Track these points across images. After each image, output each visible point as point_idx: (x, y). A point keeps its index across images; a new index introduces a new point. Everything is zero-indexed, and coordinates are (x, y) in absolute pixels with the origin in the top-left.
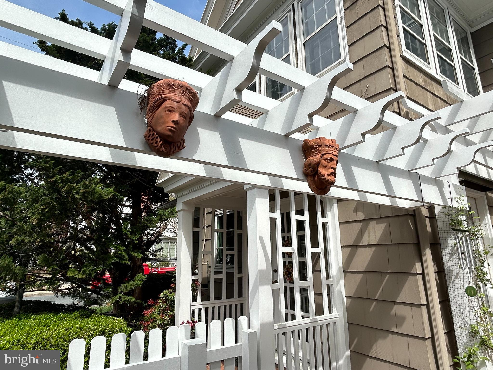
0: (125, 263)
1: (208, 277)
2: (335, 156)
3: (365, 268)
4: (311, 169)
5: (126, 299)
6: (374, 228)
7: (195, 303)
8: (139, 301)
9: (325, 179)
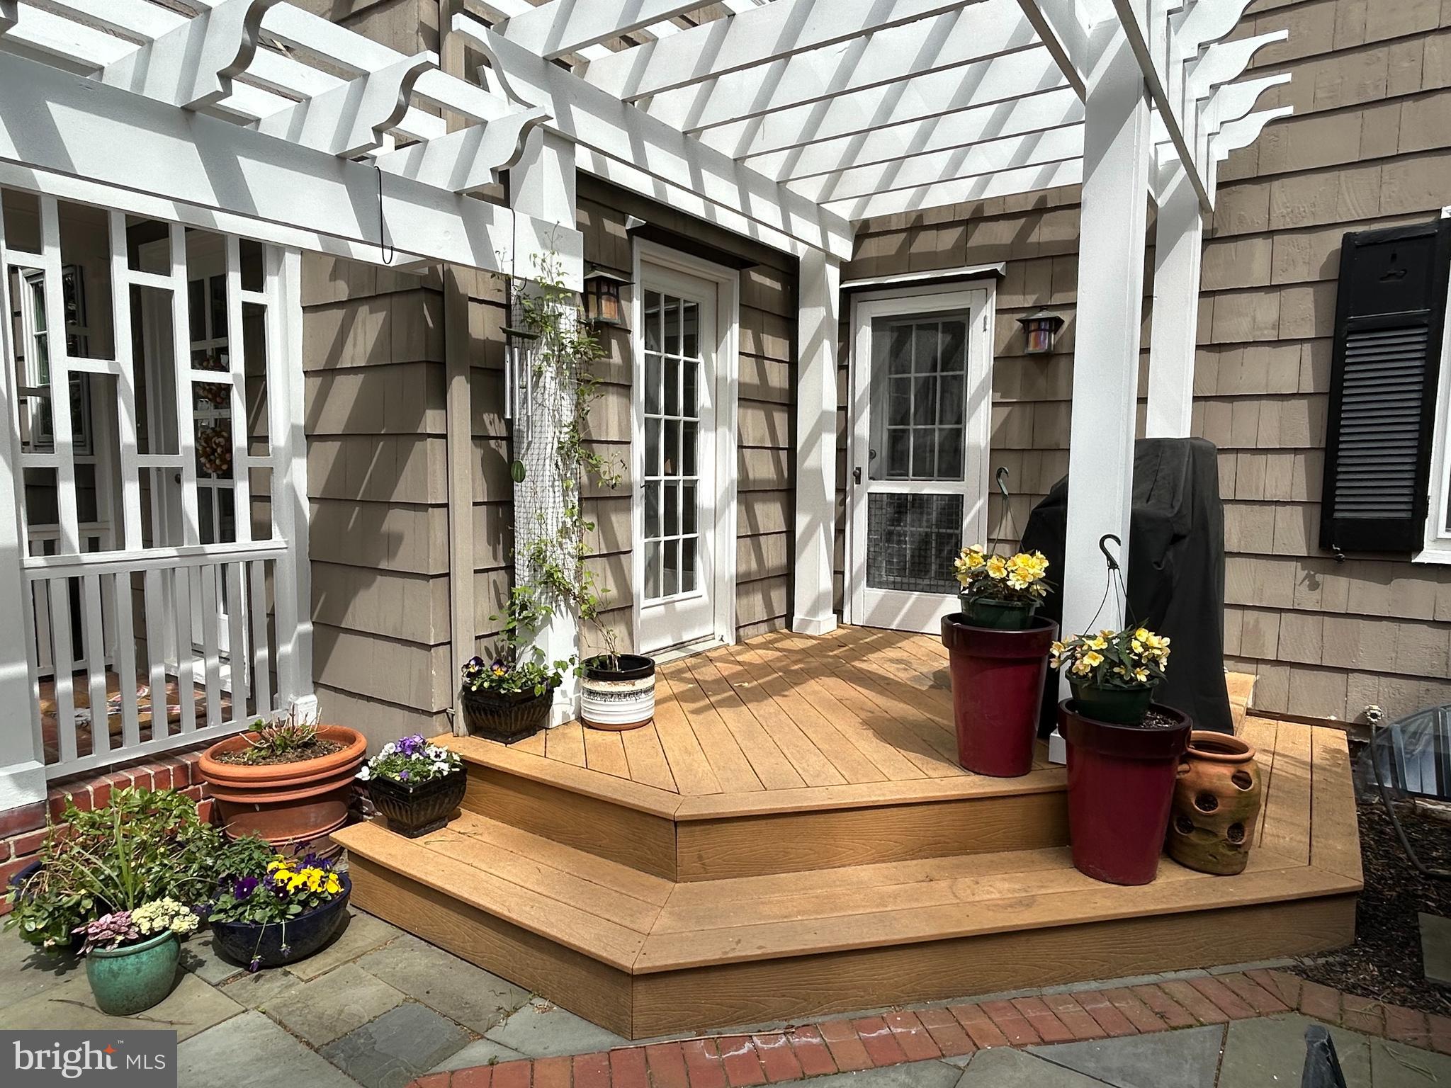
3: (343, 427)
6: (364, 323)
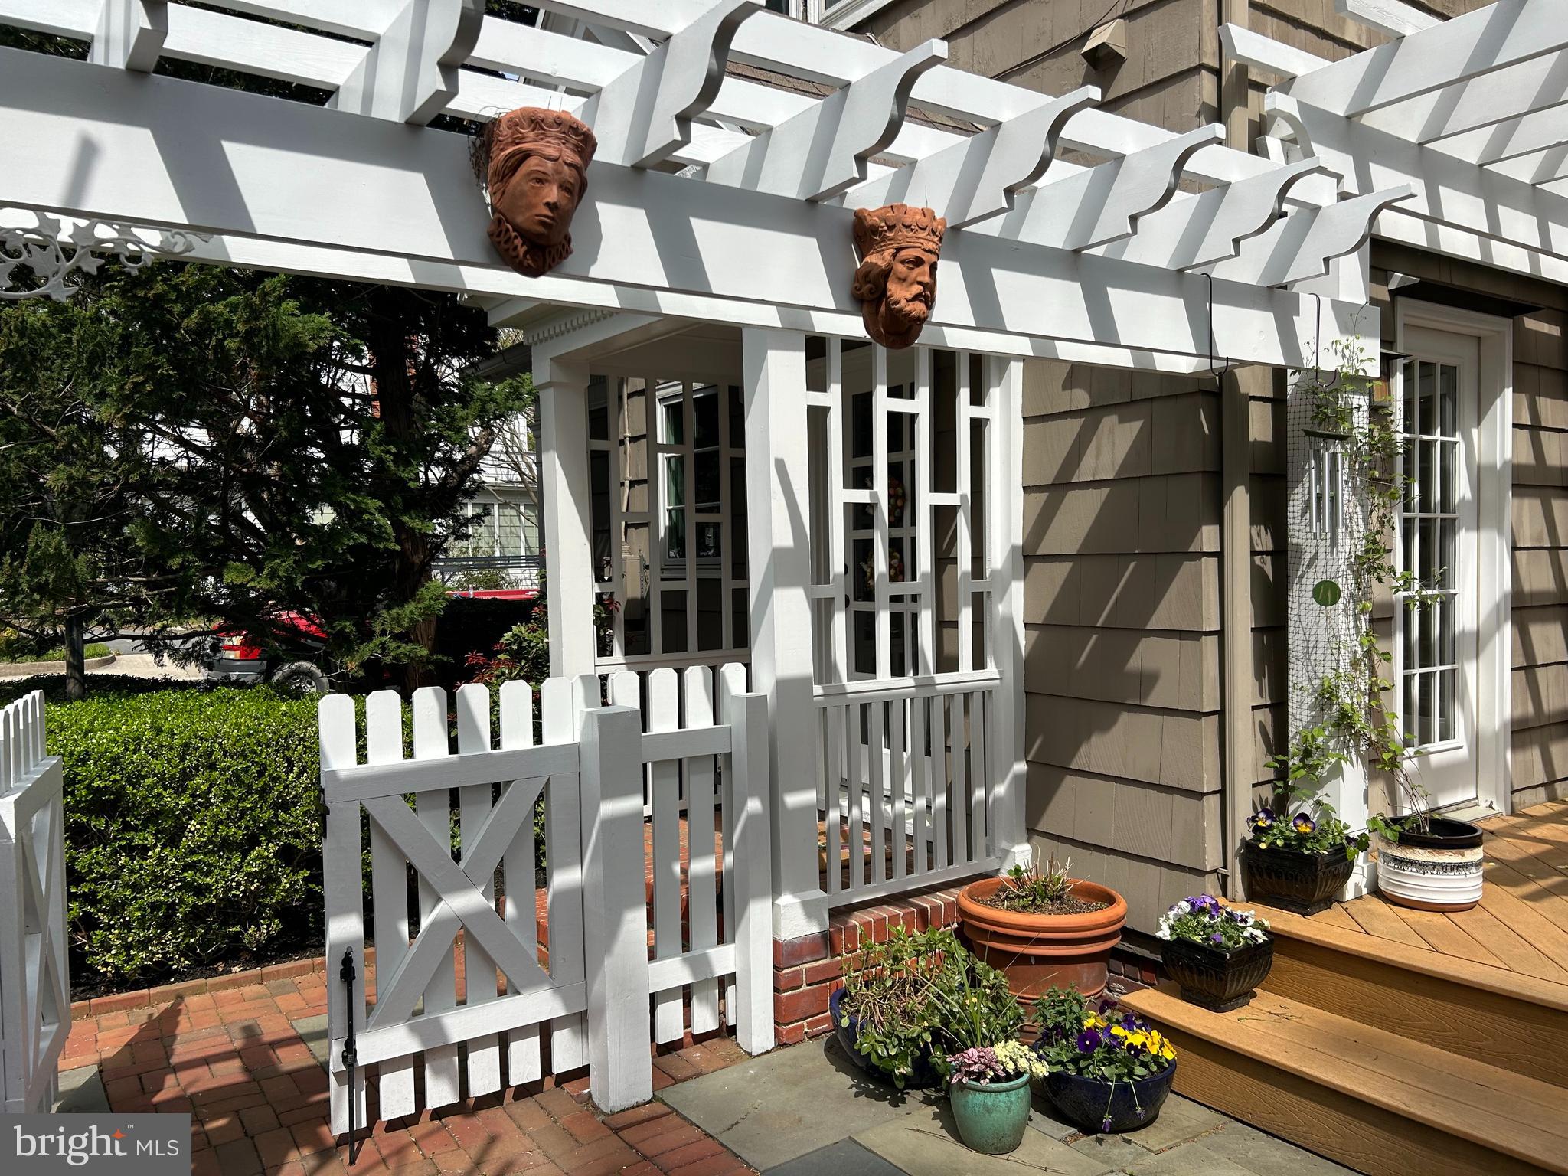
0: (386, 548)
1: (642, 598)
2: (930, 251)
3: (1078, 547)
4: (868, 286)
5: (402, 650)
7: (605, 660)
8: (440, 657)
9: (901, 310)
